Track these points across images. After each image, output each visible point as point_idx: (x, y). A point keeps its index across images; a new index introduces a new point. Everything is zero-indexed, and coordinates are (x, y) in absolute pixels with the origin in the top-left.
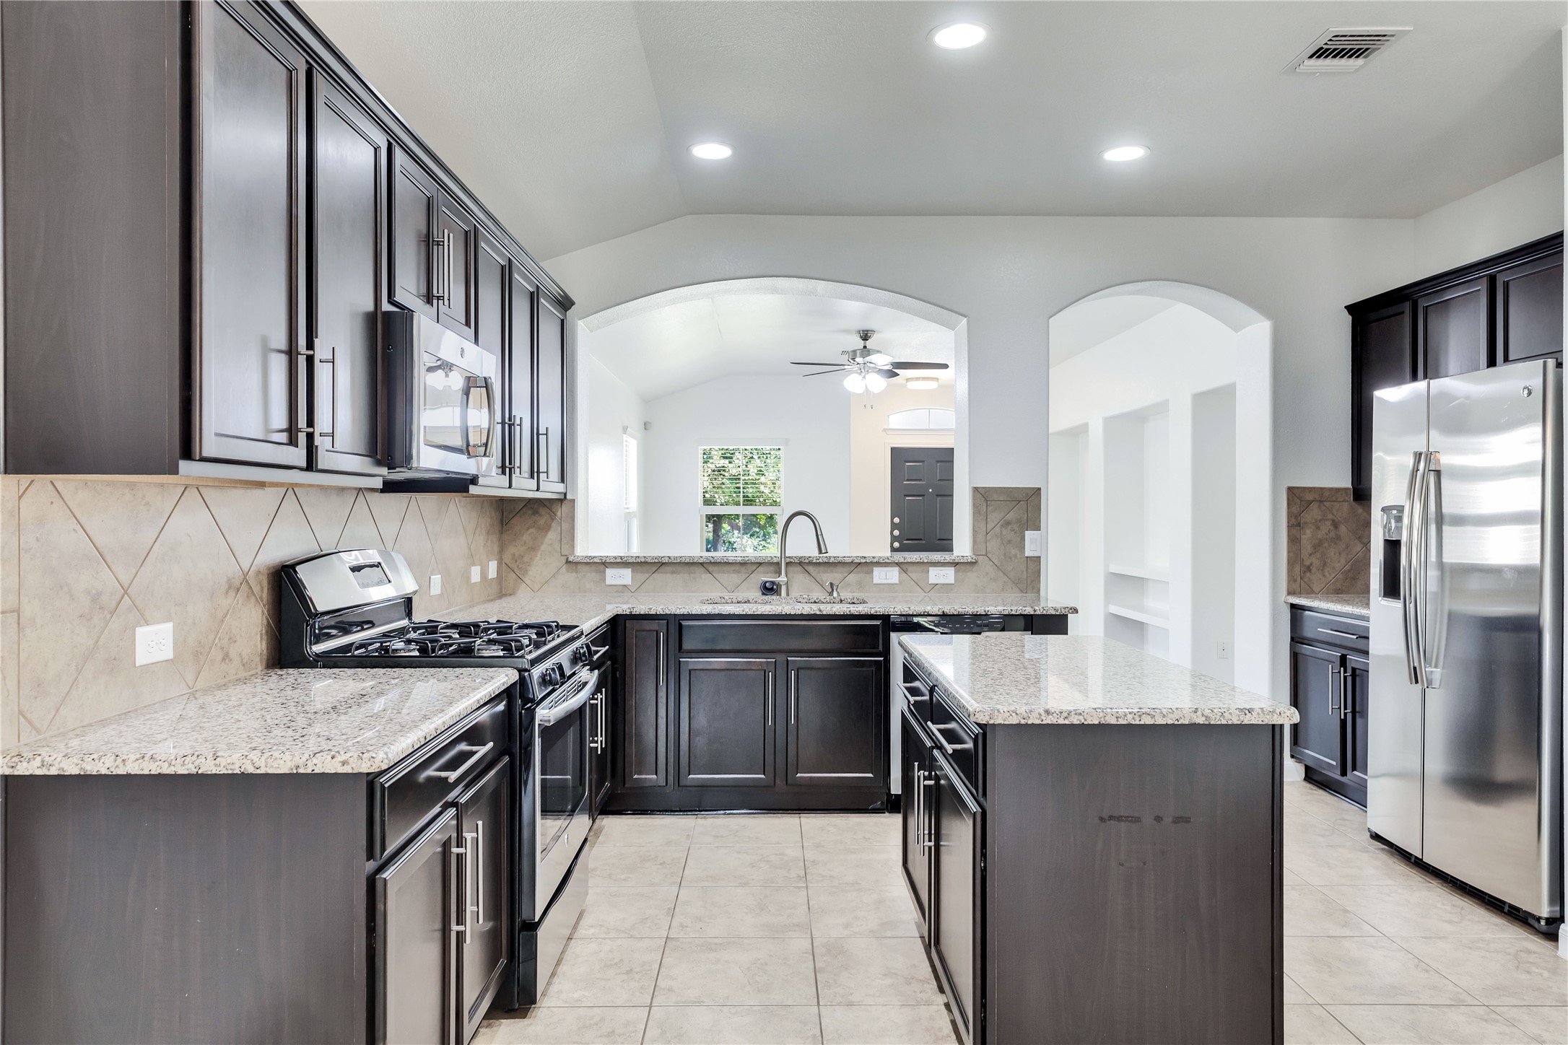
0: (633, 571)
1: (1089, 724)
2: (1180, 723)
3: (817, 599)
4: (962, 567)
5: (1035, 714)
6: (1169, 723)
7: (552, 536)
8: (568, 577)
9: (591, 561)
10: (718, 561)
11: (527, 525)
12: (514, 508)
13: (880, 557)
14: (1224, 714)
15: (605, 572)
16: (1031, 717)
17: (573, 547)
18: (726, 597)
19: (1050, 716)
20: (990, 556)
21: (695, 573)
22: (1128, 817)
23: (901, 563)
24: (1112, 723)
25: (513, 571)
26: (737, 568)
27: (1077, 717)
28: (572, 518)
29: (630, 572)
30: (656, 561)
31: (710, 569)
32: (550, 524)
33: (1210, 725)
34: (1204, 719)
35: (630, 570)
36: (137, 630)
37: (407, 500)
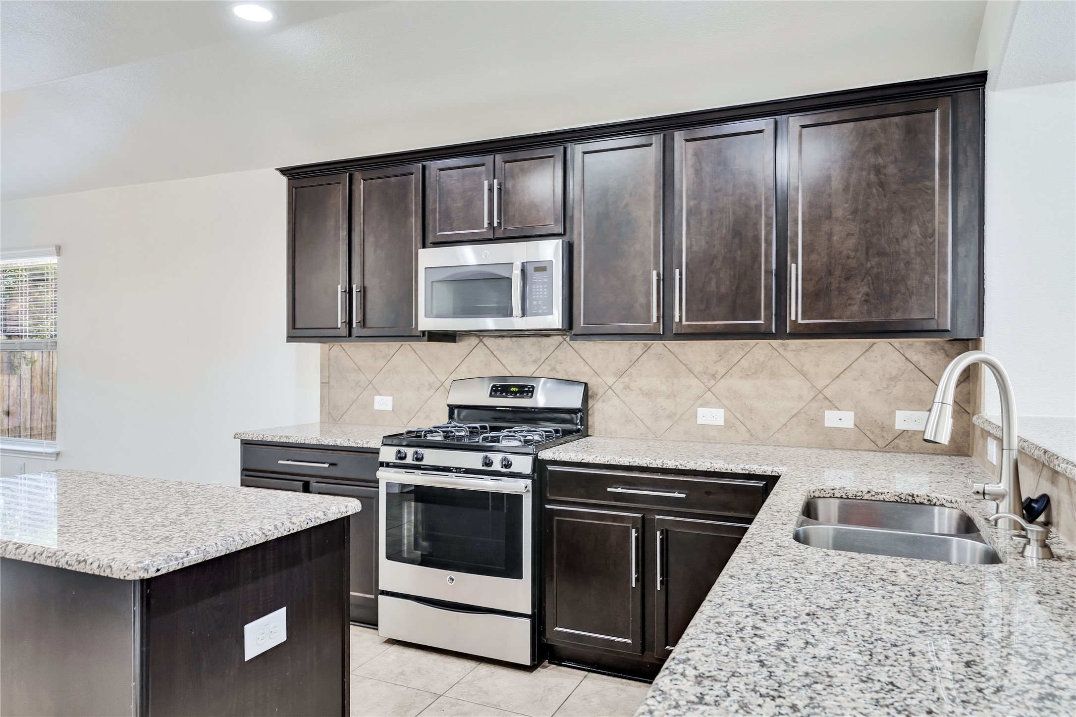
36: (375, 397)
37: (643, 346)
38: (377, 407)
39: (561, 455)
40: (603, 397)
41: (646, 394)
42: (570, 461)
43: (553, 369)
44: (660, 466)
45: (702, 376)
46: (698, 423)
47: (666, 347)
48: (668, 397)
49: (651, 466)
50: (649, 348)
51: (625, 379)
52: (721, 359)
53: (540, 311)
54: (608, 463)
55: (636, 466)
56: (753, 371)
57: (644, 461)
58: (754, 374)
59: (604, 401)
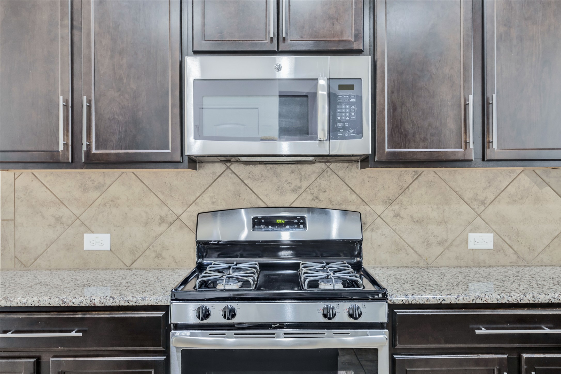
36: (85, 235)
37: (413, 173)
38: (87, 246)
39: (416, 297)
40: (372, 226)
41: (417, 221)
43: (316, 198)
44: (531, 302)
45: (472, 202)
46: (469, 248)
47: (436, 174)
48: (439, 224)
49: (522, 302)
50: (420, 175)
51: (396, 207)
52: (490, 186)
53: (347, 135)
54: (474, 302)
55: (505, 303)
56: (520, 197)
57: (514, 297)
58: (520, 199)
59: (372, 230)
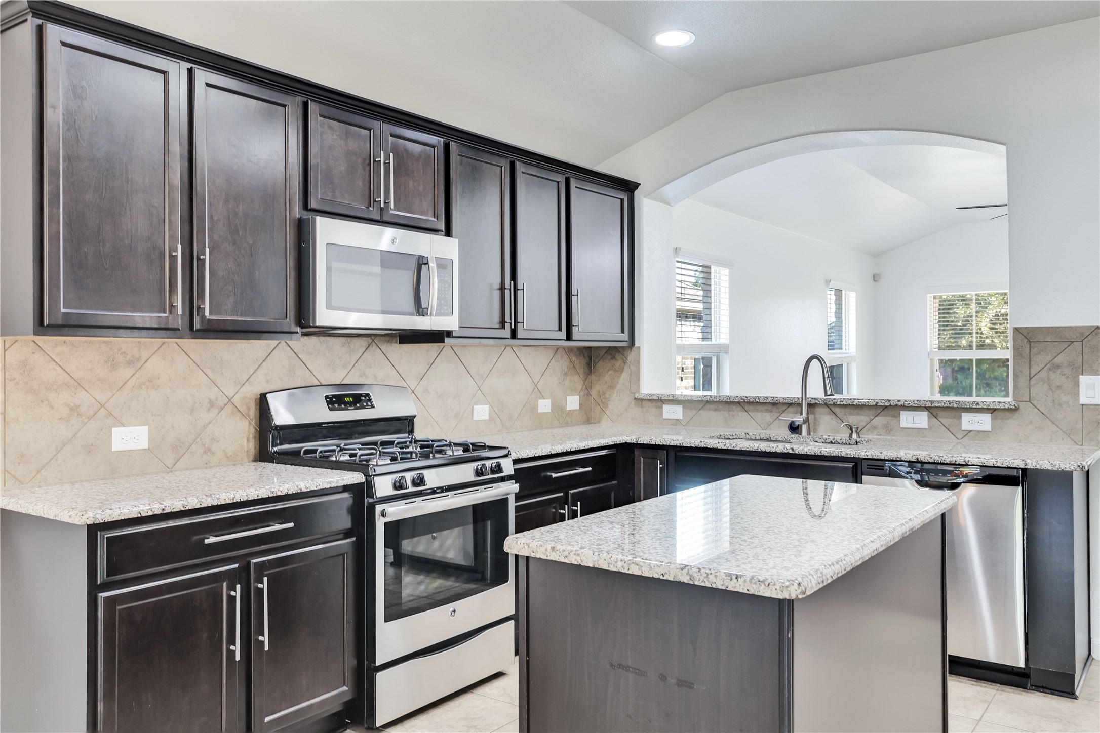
0: (684, 408)
1: (585, 566)
2: (665, 578)
3: (834, 439)
4: (1000, 414)
5: (543, 549)
6: (655, 577)
7: (624, 377)
8: (636, 411)
9: (651, 398)
10: (751, 400)
11: (608, 368)
12: (599, 354)
13: (906, 401)
14: (709, 576)
15: (662, 408)
16: (539, 552)
17: (639, 386)
18: (751, 434)
19: (554, 553)
20: (1035, 402)
21: (733, 411)
22: (635, 669)
23: (929, 407)
24: (604, 568)
25: (599, 405)
26: (769, 407)
27: (575, 557)
28: (638, 362)
29: (682, 409)
30: (700, 399)
31: (746, 408)
32: (623, 367)
33: (694, 585)
34: (688, 578)
35: (682, 406)
36: (113, 429)
37: (437, 348)
41: (440, 396)
42: (528, 457)
45: (475, 376)
46: (474, 419)
47: (453, 349)
48: (455, 398)
51: (425, 382)
52: (486, 361)
53: (442, 311)
58: (504, 373)
